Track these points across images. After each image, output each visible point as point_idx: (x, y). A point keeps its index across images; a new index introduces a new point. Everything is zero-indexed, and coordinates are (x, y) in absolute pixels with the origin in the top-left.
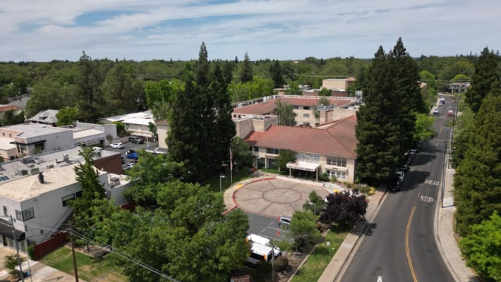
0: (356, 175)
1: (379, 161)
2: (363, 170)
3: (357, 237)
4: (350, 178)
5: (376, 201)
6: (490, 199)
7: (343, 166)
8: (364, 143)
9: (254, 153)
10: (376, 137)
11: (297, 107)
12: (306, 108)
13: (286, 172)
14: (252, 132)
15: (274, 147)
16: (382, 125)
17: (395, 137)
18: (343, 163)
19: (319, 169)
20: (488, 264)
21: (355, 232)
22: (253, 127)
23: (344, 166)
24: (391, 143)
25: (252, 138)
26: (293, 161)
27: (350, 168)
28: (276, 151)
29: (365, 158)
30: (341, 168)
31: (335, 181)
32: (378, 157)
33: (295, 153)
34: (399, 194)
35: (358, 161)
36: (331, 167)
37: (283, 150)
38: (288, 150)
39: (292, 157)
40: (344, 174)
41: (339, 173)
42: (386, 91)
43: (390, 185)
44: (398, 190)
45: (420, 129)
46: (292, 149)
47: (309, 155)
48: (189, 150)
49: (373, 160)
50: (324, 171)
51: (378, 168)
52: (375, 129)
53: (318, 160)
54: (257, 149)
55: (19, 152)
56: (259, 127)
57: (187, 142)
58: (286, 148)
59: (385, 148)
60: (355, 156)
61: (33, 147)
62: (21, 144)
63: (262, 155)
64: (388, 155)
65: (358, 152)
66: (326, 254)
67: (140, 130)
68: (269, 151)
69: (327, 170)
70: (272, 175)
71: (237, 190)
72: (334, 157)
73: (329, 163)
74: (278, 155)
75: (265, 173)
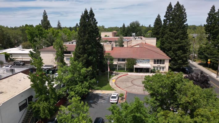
4: (166, 70)
7: (163, 64)
13: (131, 70)
18: (163, 62)
19: (150, 67)
27: (167, 65)
28: (124, 60)
30: (162, 65)
31: (159, 72)
33: (135, 60)
36: (156, 65)
37: (127, 59)
38: (132, 59)
40: (163, 68)
41: (160, 68)
46: (134, 58)
47: (144, 60)
53: (149, 62)
56: (107, 49)
58: (130, 57)
63: (115, 63)
68: (119, 60)
69: (154, 67)
70: (124, 73)
71: (115, 83)
72: (158, 60)
73: (155, 63)
74: (126, 62)
75: (119, 73)
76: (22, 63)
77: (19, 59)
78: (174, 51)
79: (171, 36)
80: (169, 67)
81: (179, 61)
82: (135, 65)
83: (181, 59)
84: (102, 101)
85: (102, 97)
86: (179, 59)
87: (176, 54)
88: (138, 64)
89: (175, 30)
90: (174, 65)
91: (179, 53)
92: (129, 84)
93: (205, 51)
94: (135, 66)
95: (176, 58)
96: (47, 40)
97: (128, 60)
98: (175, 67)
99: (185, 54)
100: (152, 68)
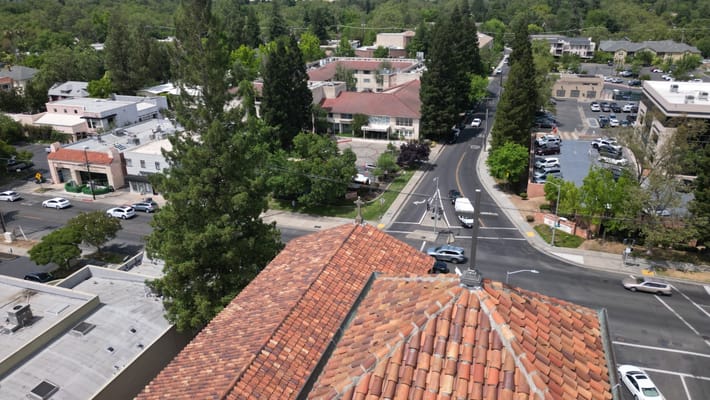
0: (420, 133)
1: (439, 119)
2: (426, 128)
3: (422, 172)
4: (416, 136)
5: (436, 151)
6: (507, 134)
8: (427, 103)
9: (329, 119)
10: (436, 98)
11: (356, 71)
12: (367, 72)
13: (359, 134)
14: (324, 100)
15: (347, 112)
16: (441, 87)
17: (451, 98)
18: (409, 122)
19: (390, 129)
20: (500, 170)
21: (421, 170)
22: (324, 94)
23: (411, 125)
24: (448, 102)
25: (325, 105)
26: (367, 124)
27: (416, 126)
28: (350, 116)
29: (428, 117)
30: (408, 128)
31: (402, 138)
32: (438, 115)
33: (368, 117)
34: (455, 146)
35: (422, 120)
36: (399, 127)
37: (357, 115)
38: (362, 115)
39: (365, 120)
40: (411, 132)
41: (406, 133)
42: (444, 58)
43: (447, 138)
44: (454, 143)
45: (476, 90)
46: (366, 114)
47: (381, 117)
48: (281, 116)
49: (434, 118)
50: (394, 131)
51: (438, 124)
52: (436, 91)
53: (388, 122)
54: (331, 115)
55: (90, 127)
56: (330, 94)
57: (278, 108)
58: (360, 113)
59: (443, 107)
60: (420, 116)
61: (106, 121)
62: (92, 118)
63: (337, 120)
64: (445, 112)
65: (422, 112)
66: (404, 182)
68: (343, 116)
69: (396, 130)
70: (348, 139)
72: (402, 119)
73: (398, 124)
74: (352, 120)
88: (372, 125)
94: (366, 128)
98: (427, 132)
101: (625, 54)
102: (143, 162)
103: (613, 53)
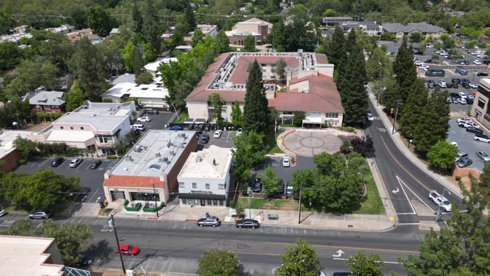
4: (340, 124)
12: (264, 65)
13: (299, 125)
15: (289, 110)
18: (336, 115)
19: (321, 121)
23: (337, 117)
27: (340, 118)
28: (290, 113)
30: (335, 119)
31: (331, 127)
33: (304, 113)
36: (328, 119)
38: (300, 112)
40: (336, 122)
41: (333, 122)
44: (366, 127)
46: (303, 110)
47: (314, 113)
53: (320, 115)
55: (102, 142)
58: (298, 109)
60: (344, 111)
61: (115, 136)
62: (104, 136)
63: (282, 116)
67: (150, 102)
68: (285, 112)
69: (326, 121)
70: (291, 129)
71: (283, 143)
72: (330, 113)
73: (327, 117)
74: (293, 115)
75: (285, 128)
76: (155, 112)
77: (149, 104)
78: (349, 104)
79: (348, 86)
80: (343, 121)
81: (354, 116)
82: (304, 119)
83: (357, 113)
84: (275, 165)
85: (274, 161)
86: (353, 114)
87: (351, 108)
88: (307, 118)
89: (352, 80)
90: (349, 119)
91: (354, 106)
92: (298, 145)
93: (389, 97)
94: (304, 121)
95: (351, 112)
96: (187, 82)
97: (296, 113)
98: (349, 121)
99: (361, 109)
100: (324, 123)
101: (403, 34)
102: (194, 185)
103: (395, 33)
